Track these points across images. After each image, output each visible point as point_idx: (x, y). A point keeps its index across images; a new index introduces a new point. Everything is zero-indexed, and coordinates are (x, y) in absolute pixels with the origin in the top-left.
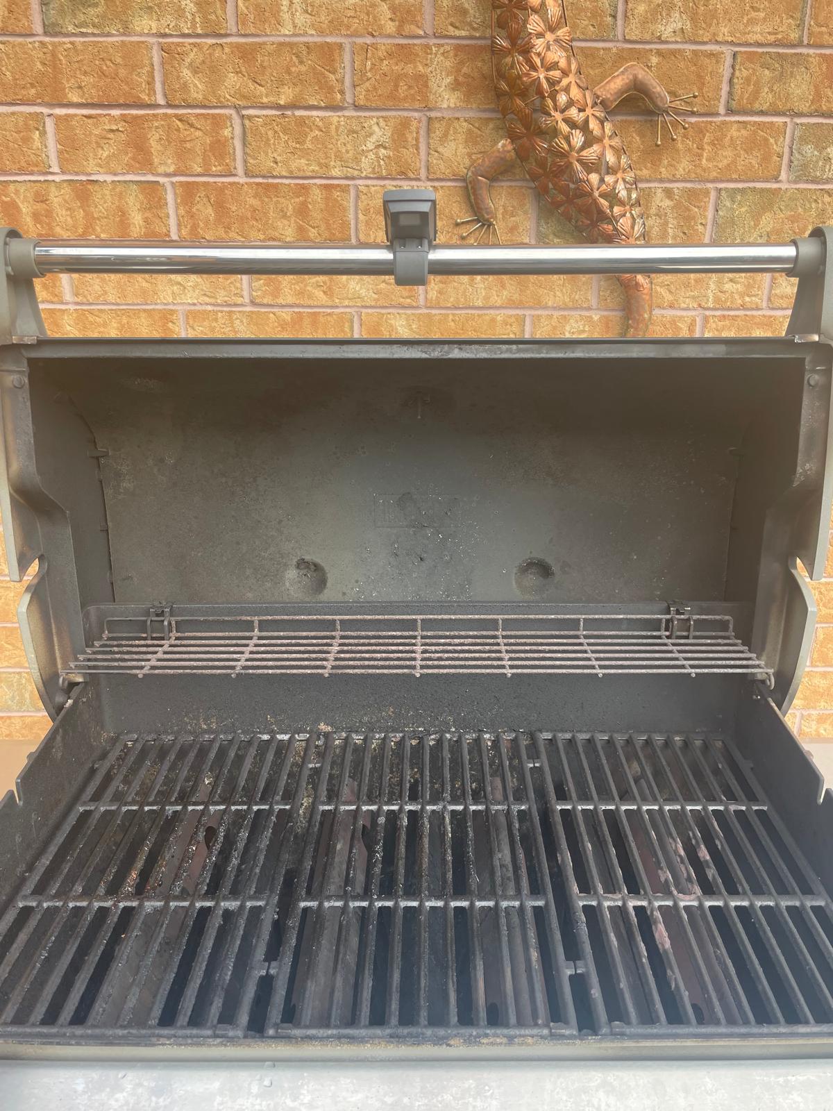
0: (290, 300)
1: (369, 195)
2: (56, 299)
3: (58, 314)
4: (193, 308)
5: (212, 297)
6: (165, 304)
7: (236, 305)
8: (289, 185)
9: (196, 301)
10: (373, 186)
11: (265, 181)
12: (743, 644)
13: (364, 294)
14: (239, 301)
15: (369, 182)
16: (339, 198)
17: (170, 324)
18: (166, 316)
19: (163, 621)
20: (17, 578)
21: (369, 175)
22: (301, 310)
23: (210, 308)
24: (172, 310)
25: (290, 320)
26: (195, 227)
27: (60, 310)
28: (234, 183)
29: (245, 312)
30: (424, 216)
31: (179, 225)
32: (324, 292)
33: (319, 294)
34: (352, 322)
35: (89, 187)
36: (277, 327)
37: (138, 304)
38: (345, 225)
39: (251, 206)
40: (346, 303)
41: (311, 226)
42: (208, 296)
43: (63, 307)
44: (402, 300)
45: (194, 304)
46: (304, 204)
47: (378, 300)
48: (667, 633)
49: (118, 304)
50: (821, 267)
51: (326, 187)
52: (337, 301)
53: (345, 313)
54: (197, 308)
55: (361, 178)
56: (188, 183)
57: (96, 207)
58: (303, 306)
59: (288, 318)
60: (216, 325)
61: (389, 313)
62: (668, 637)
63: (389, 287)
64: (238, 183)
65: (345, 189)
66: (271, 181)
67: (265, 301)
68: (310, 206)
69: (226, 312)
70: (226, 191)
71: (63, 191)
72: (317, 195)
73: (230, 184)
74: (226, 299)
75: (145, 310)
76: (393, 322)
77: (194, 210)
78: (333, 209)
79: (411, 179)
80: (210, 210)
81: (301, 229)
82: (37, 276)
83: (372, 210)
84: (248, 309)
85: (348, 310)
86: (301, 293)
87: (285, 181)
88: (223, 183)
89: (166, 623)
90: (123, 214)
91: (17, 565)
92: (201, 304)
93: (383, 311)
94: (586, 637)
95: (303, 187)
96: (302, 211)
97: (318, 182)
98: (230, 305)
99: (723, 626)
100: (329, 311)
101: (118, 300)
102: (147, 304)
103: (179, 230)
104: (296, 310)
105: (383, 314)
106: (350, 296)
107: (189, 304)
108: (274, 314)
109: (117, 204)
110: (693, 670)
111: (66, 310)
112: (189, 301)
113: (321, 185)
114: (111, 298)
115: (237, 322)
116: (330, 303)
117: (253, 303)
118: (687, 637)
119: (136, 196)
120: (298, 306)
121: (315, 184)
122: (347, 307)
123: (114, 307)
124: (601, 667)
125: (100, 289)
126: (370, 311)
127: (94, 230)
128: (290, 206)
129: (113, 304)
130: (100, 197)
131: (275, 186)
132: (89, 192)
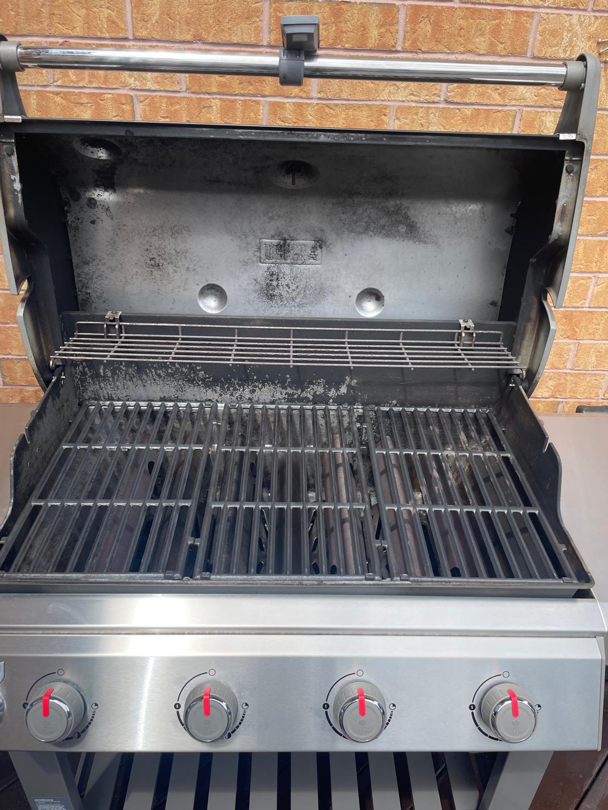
0: (473, 99)
1: (548, 20)
2: (304, 95)
3: (304, 106)
4: (402, 104)
5: (417, 96)
6: (382, 100)
7: (433, 102)
8: (490, 11)
9: (404, 99)
10: (552, 14)
11: (473, 6)
12: (508, 350)
13: (527, 97)
14: (436, 99)
15: (549, 11)
16: (524, 22)
17: (383, 117)
18: (382, 111)
19: (115, 325)
20: (16, 293)
21: (550, 5)
22: (480, 107)
23: (414, 104)
24: (387, 106)
25: (470, 115)
26: (415, 41)
27: (306, 103)
28: (451, 7)
29: (439, 108)
30: (310, 35)
31: (404, 39)
32: (499, 94)
33: (495, 95)
34: (515, 117)
35: (343, 6)
36: (460, 120)
37: (363, 100)
38: (525, 43)
39: (460, 25)
40: (513, 103)
41: (500, 42)
42: (414, 95)
43: (309, 101)
44: (555, 102)
45: (403, 101)
46: (498, 25)
47: (537, 101)
48: (457, 342)
49: (349, 100)
50: (583, 85)
51: (517, 13)
52: (507, 101)
53: (511, 111)
54: (405, 104)
55: (544, 7)
56: (416, 6)
57: (346, 23)
58: (482, 105)
59: (469, 113)
60: (416, 117)
61: (543, 112)
62: (459, 345)
63: (547, 92)
64: (454, 8)
65: (530, 16)
66: (477, 6)
67: (455, 100)
68: (502, 27)
69: (425, 107)
70: (443, 13)
71: (323, 9)
72: (509, 19)
73: (447, 7)
74: (427, 97)
75: (367, 105)
76: (544, 118)
77: (417, 27)
78: (520, 30)
79: (579, 10)
80: (429, 28)
81: (492, 45)
82: (19, 70)
83: (547, 33)
84: (441, 106)
85: (514, 108)
86: (482, 95)
87: (489, 7)
88: (442, 6)
89: (117, 327)
90: (364, 27)
91: (15, 283)
92: (408, 101)
93: (540, 110)
94: (404, 344)
95: (500, 12)
96: (496, 31)
97: (512, 8)
98: (429, 103)
99: (496, 338)
100: (500, 108)
101: (349, 97)
102: (370, 100)
103: (404, 43)
104: (476, 107)
105: (538, 112)
106: (518, 97)
107: (400, 101)
108: (460, 111)
109: (362, 21)
110: (473, 367)
111: (311, 104)
112: (400, 99)
113: (513, 11)
114: (344, 96)
115: (432, 116)
116: (502, 103)
117: (446, 102)
118: (470, 345)
119: (377, 15)
120: (478, 104)
121: (510, 11)
122: (513, 106)
123: (345, 102)
124: (413, 364)
125: (338, 88)
126: (529, 109)
127: (341, 41)
128: (488, 25)
129: (345, 100)
130: (349, 14)
131: (479, 11)
132: (342, 11)
